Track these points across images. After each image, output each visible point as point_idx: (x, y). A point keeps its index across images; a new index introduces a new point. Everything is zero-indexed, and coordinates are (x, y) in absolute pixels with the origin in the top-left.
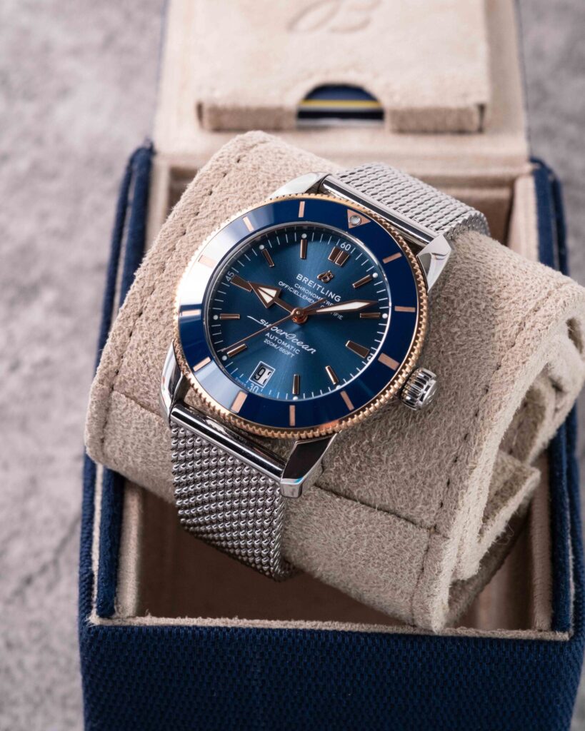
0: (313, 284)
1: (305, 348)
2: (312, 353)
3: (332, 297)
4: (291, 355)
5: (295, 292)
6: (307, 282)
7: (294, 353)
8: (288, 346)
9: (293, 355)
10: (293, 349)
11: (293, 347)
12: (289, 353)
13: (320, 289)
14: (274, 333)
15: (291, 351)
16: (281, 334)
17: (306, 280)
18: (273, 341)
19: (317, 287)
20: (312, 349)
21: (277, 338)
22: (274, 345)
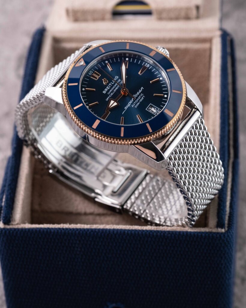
0: (109, 87)
1: (141, 91)
2: (143, 89)
3: (116, 79)
4: (143, 97)
5: (112, 94)
6: (107, 89)
7: (143, 96)
8: (139, 98)
9: (144, 96)
10: (141, 96)
11: (140, 96)
12: (143, 98)
13: (111, 84)
14: (132, 104)
15: (142, 97)
16: (133, 100)
17: (106, 90)
18: (136, 104)
19: (110, 85)
20: (141, 89)
21: (135, 102)
22: (138, 104)
